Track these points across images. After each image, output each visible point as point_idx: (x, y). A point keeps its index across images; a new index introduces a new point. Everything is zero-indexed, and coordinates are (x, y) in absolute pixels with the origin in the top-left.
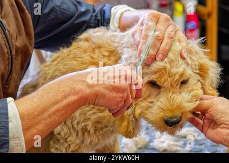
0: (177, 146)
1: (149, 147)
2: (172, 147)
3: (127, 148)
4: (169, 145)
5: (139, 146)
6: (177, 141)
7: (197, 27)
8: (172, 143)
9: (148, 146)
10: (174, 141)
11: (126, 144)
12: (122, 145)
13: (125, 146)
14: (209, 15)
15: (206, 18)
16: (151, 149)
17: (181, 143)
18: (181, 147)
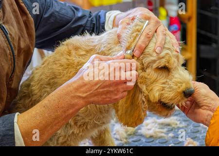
0: (162, 132)
1: (138, 134)
2: (158, 133)
3: (118, 134)
4: (155, 132)
5: (129, 133)
6: (161, 128)
7: (179, 29)
8: (157, 130)
9: (137, 132)
10: (159, 129)
11: (117, 131)
12: (114, 132)
13: (117, 133)
14: (190, 19)
15: (186, 21)
16: (139, 135)
17: (165, 130)
18: (165, 134)
